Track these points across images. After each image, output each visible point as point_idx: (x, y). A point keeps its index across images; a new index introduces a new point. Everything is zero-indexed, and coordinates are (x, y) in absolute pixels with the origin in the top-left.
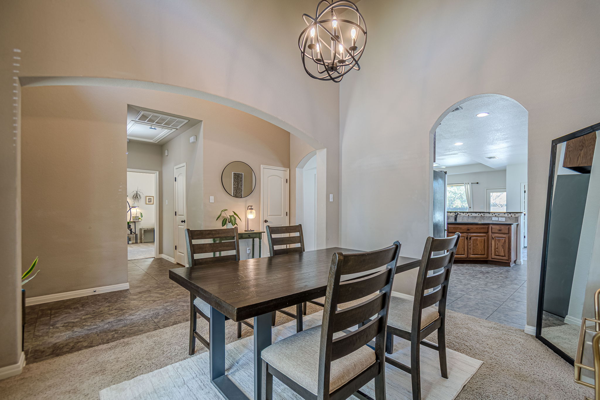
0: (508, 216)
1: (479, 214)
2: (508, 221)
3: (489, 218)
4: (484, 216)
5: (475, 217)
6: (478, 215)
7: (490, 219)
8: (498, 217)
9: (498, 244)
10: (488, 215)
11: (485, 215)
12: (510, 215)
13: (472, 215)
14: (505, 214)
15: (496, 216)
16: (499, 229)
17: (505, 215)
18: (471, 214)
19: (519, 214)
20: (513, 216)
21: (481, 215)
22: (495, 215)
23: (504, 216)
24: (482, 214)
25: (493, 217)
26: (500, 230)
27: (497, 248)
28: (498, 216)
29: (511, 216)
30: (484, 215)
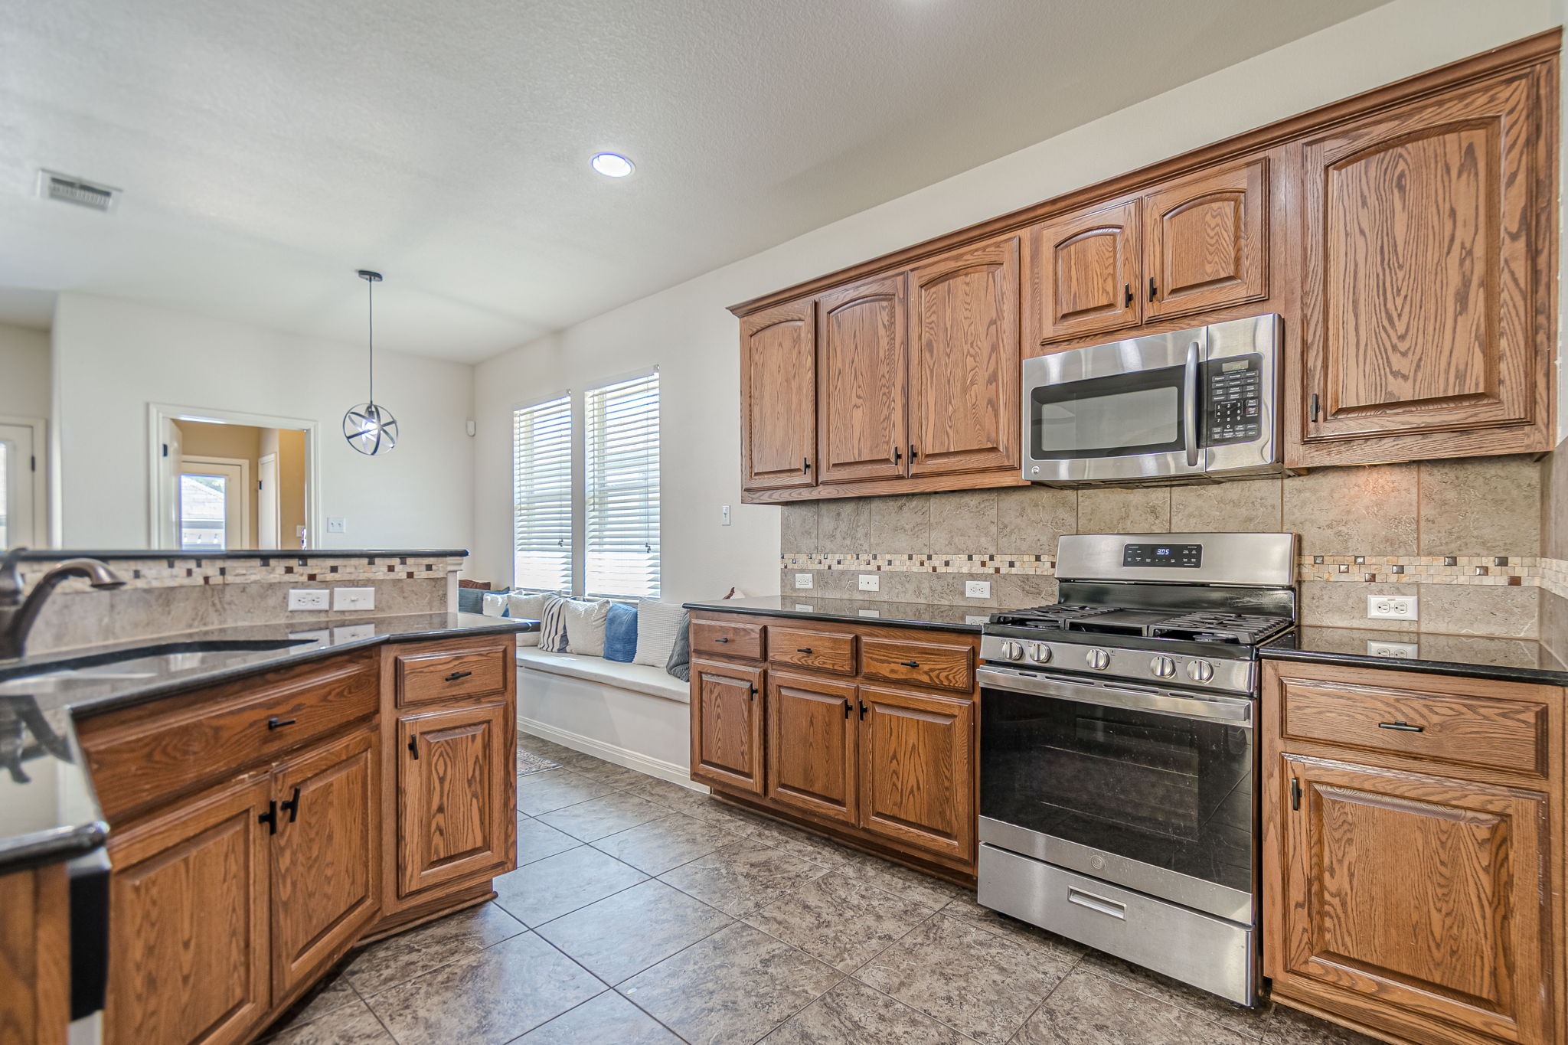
0: (392, 576)
1: (189, 573)
2: (390, 607)
3: (263, 597)
4: (225, 585)
5: (167, 596)
6: (187, 581)
7: (271, 602)
8: (325, 584)
9: (442, 780)
10: (253, 578)
11: (229, 579)
12: (401, 572)
13: (140, 584)
14: (371, 563)
15: (312, 577)
16: (449, 674)
17: (374, 568)
18: (137, 575)
19: (449, 559)
20: (421, 574)
21: (206, 579)
22: (308, 570)
23: (363, 576)
24: (211, 569)
25: (296, 585)
26: (455, 677)
27: (441, 809)
28: (330, 576)
29: (410, 575)
30: (223, 571)
